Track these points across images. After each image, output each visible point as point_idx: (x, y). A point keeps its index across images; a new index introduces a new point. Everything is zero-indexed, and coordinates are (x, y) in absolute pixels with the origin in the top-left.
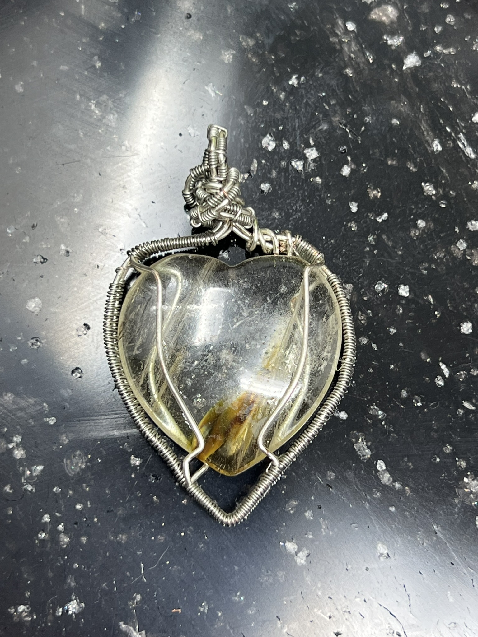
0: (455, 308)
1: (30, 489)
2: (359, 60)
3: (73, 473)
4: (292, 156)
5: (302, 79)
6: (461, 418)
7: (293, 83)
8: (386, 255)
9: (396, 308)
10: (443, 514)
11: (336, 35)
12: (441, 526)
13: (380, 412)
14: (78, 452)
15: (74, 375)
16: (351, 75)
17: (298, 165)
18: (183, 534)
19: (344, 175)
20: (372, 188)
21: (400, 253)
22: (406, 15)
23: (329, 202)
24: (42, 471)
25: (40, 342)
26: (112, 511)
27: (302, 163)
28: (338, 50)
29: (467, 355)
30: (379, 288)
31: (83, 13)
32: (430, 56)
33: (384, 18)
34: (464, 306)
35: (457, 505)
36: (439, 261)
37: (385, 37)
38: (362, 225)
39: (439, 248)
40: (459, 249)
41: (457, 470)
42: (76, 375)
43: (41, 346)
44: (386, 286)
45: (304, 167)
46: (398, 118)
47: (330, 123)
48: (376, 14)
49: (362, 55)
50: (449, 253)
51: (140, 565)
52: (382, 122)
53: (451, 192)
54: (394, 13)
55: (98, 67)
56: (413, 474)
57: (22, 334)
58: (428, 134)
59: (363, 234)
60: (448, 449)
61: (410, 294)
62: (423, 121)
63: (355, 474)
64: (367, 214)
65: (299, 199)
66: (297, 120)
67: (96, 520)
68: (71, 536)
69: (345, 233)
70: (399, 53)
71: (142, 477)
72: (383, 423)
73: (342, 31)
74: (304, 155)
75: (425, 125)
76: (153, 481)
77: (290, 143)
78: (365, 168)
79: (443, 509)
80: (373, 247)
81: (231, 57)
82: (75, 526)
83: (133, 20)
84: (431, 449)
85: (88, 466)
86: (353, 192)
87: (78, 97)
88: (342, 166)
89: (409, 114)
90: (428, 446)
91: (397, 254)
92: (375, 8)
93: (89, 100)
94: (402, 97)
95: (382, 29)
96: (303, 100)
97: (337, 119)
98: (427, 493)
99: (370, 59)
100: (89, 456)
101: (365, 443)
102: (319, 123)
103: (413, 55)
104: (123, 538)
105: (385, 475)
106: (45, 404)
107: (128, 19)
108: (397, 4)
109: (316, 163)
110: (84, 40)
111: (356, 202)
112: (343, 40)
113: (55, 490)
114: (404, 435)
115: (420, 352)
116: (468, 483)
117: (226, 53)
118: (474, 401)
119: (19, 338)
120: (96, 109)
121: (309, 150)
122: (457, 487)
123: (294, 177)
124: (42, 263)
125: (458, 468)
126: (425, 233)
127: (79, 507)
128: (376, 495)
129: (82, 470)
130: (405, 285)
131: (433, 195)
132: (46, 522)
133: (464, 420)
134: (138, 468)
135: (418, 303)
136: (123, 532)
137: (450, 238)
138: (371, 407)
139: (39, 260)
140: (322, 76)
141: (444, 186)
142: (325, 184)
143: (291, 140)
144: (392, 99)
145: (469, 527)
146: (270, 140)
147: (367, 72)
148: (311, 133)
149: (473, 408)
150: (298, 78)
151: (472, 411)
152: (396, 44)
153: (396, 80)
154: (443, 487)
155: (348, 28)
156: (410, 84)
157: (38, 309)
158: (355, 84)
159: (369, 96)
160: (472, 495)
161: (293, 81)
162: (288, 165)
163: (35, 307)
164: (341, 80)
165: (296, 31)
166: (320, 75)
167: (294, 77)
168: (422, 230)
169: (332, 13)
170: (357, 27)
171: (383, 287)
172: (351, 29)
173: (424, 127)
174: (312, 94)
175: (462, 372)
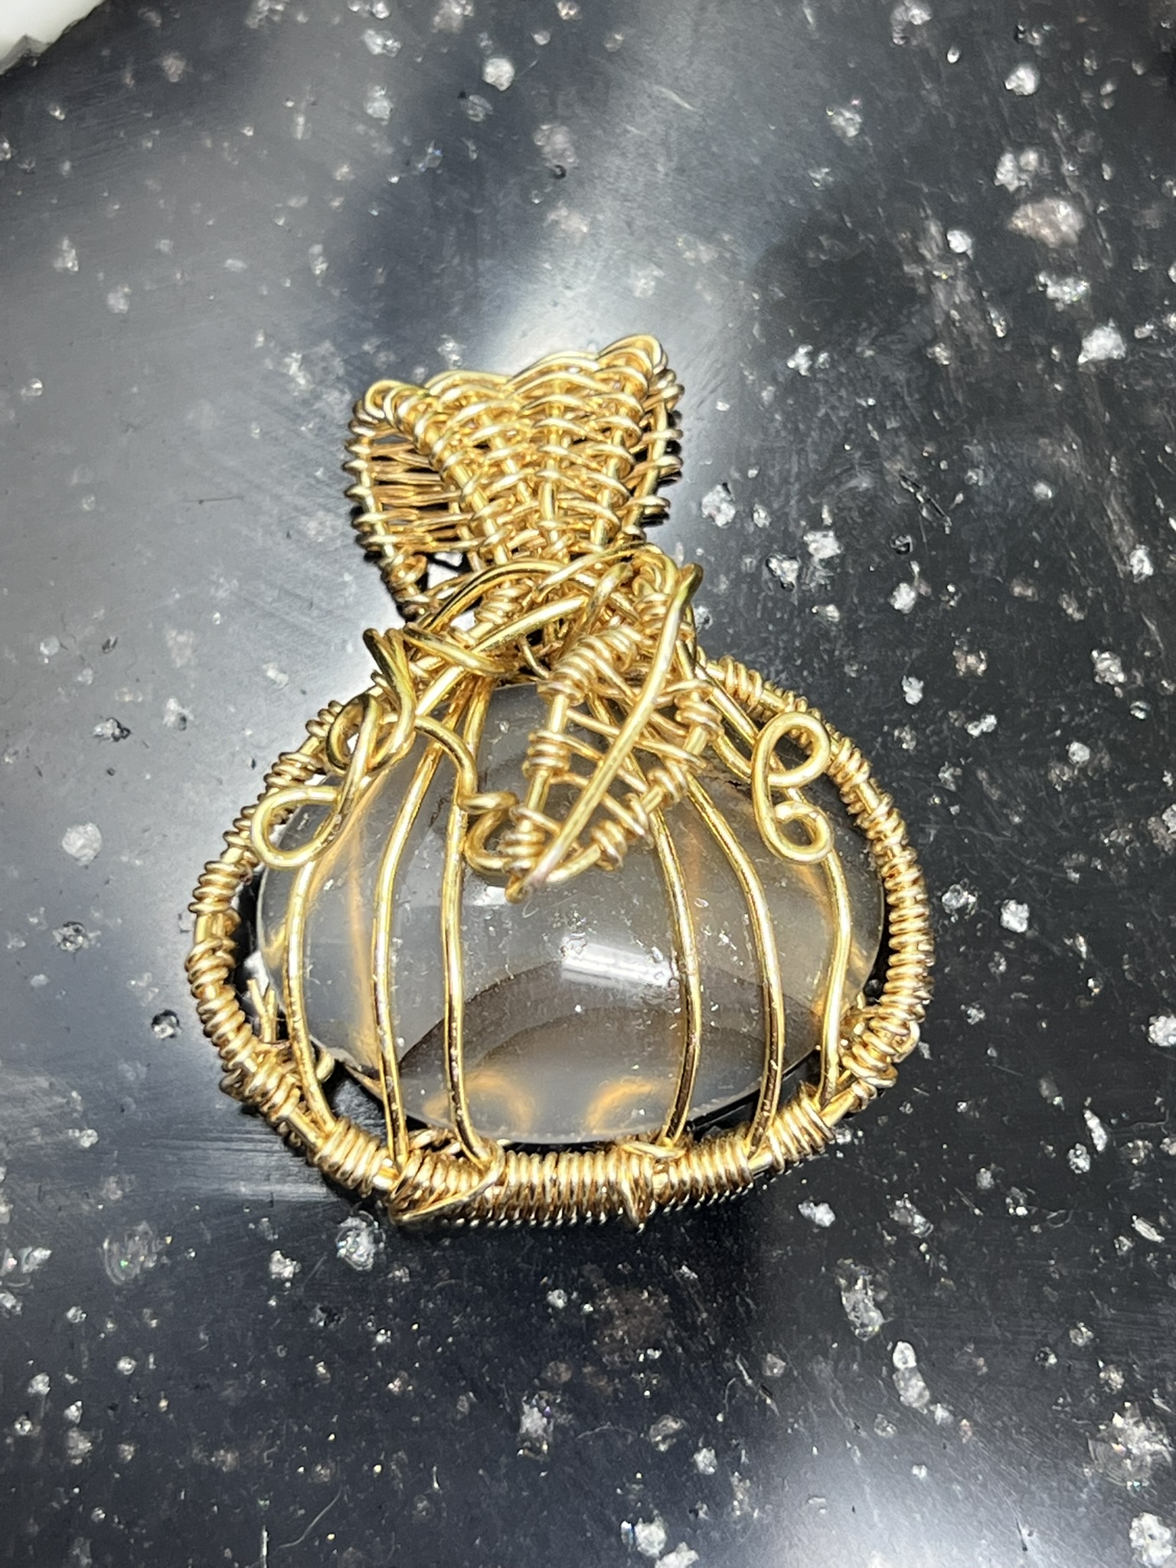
0: (1139, 976)
1: (8, 1305)
2: (970, 327)
3: (123, 1278)
4: (771, 544)
5: (823, 357)
6: (1124, 1260)
7: (798, 366)
8: (980, 820)
9: (991, 958)
10: (1048, 1502)
11: (921, 260)
12: (1041, 1532)
13: (919, 1219)
14: (143, 1227)
15: (157, 1028)
16: (946, 363)
17: (787, 570)
18: (378, 1469)
19: (897, 606)
20: (965, 648)
21: (1017, 820)
22: (1101, 228)
23: (851, 671)
24: (47, 1263)
25: (85, 936)
26: (208, 1386)
27: (795, 566)
28: (921, 297)
29: (1159, 1100)
30: (954, 902)
31: (299, 136)
32: (1150, 337)
33: (1046, 232)
34: (1163, 973)
35: (1086, 1484)
36: (1112, 851)
37: (1042, 279)
38: (928, 738)
39: (1118, 822)
40: (1168, 828)
41: (1099, 1393)
42: (163, 1031)
43: (86, 945)
44: (972, 899)
45: (799, 577)
46: (1051, 483)
47: (880, 473)
48: (1026, 216)
49: (978, 316)
50: (1143, 835)
51: (261, 1534)
52: (1009, 486)
53: (1165, 683)
54: (1071, 221)
55: (318, 272)
56: (983, 1389)
57: (42, 909)
58: (1122, 532)
59: (928, 761)
60: (1082, 1335)
61: (1030, 926)
62: (1112, 497)
63: (835, 1369)
64: (946, 713)
65: (776, 654)
66: (795, 458)
67: (163, 1404)
68: (96, 1437)
69: (882, 752)
70: (1072, 323)
71: (294, 1310)
72: (923, 1247)
73: (936, 251)
74: (805, 545)
75: (1117, 507)
76: (322, 1324)
77: (771, 513)
78: (952, 595)
79: (1050, 1489)
80: (952, 798)
81: (653, 284)
82: (110, 1412)
83: (420, 165)
84: (1037, 1330)
85: (163, 1266)
86: (916, 652)
87: (261, 339)
88: (895, 587)
89: (1079, 475)
90: (1029, 1322)
91: (1010, 822)
92: (1026, 203)
93: (287, 350)
94: (1069, 432)
95: (1037, 257)
96: (817, 410)
97: (899, 466)
98: (1016, 1442)
99: (998, 329)
100: (169, 1240)
101: (870, 1293)
102: (850, 471)
103: (1108, 330)
104: (228, 1459)
105: (913, 1381)
106: (74, 1094)
107: (408, 163)
108: (1083, 200)
109: (833, 569)
110: (293, 203)
111: (919, 679)
112: (936, 273)
113: (71, 1313)
114: (973, 1284)
115: (1039, 1077)
116: (1122, 1431)
117: (640, 274)
118: (1162, 1220)
119: (34, 920)
120: (301, 374)
121: (819, 535)
122: (1093, 1437)
123: (771, 598)
124: (116, 739)
125: (1101, 1386)
126: (1089, 779)
127: (125, 1365)
128: (884, 1429)
129: (144, 1271)
130: (1020, 902)
131: (1120, 685)
132: (38, 1395)
133: (1131, 1265)
134: (288, 1285)
135: (1049, 952)
136: (229, 1443)
137: (1148, 797)
138: (898, 1203)
139: (109, 732)
140: (872, 357)
141: (1147, 666)
142: (849, 624)
143: (776, 506)
144: (1041, 432)
145: (1111, 1544)
146: (723, 500)
147: (986, 360)
148: (828, 494)
149: (1158, 1238)
150: (812, 356)
151: (1154, 1244)
152: (1067, 297)
153: (1058, 387)
154: (1056, 1433)
155: (952, 246)
156: (1094, 402)
157: (90, 853)
158: (953, 385)
159: (984, 419)
160: (1128, 1461)
161: (800, 361)
162: (758, 567)
163: (83, 847)
164: (918, 372)
165: (822, 238)
166: (869, 353)
167: (802, 350)
168: (1081, 770)
169: (919, 205)
170: (975, 246)
171: (962, 901)
172: (960, 250)
173: (1113, 511)
174: (840, 398)
175: (1140, 1143)
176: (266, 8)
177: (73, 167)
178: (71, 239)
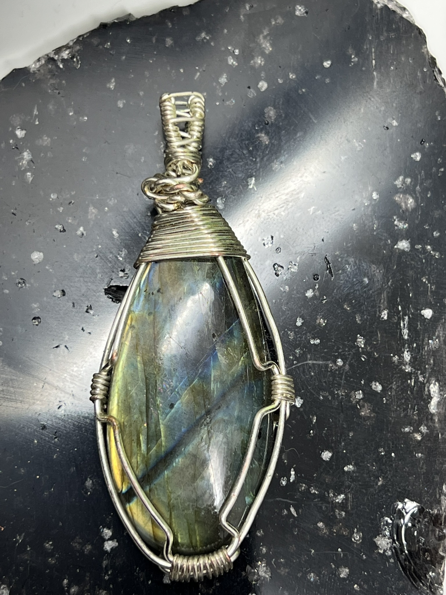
0: (327, 436)
2: (367, 222)
11: (362, 196)
15: (34, 321)
16: (355, 230)
18: (38, 477)
19: (306, 295)
20: (321, 316)
22: (420, 210)
32: (418, 249)
33: (403, 204)
34: (334, 438)
36: (336, 396)
37: (395, 217)
38: (298, 338)
39: (342, 388)
40: (356, 397)
43: (24, 287)
46: (369, 280)
48: (399, 197)
49: (371, 220)
50: (348, 396)
52: (356, 274)
53: (375, 354)
54: (412, 204)
57: (16, 272)
58: (383, 303)
59: (294, 345)
60: (260, 533)
61: (301, 407)
62: (385, 292)
64: (306, 333)
70: (398, 235)
73: (367, 195)
80: (296, 358)
83: (227, 103)
88: (308, 289)
91: (310, 374)
92: (401, 193)
94: (382, 267)
95: (397, 210)
97: (326, 254)
99: (375, 226)
103: (407, 242)
108: (418, 200)
109: (293, 276)
111: (303, 319)
112: (364, 202)
116: (259, 566)
118: (300, 510)
119: (13, 273)
122: (250, 565)
124: (61, 231)
125: (259, 551)
126: (339, 371)
130: (302, 399)
131: (362, 348)
133: (284, 519)
135: (304, 417)
137: (354, 385)
139: (59, 229)
141: (373, 346)
142: (290, 294)
144: (374, 263)
147: (367, 234)
149: (296, 515)
151: (293, 516)
152: (400, 226)
153: (385, 252)
155: (373, 196)
157: (37, 261)
158: (354, 237)
159: (358, 251)
160: (256, 576)
163: (37, 258)
167: (314, 207)
168: (338, 368)
170: (379, 199)
172: (375, 198)
173: (384, 296)
175: (304, 485)
176: (203, 36)
177: (125, 59)
178: (115, 80)
